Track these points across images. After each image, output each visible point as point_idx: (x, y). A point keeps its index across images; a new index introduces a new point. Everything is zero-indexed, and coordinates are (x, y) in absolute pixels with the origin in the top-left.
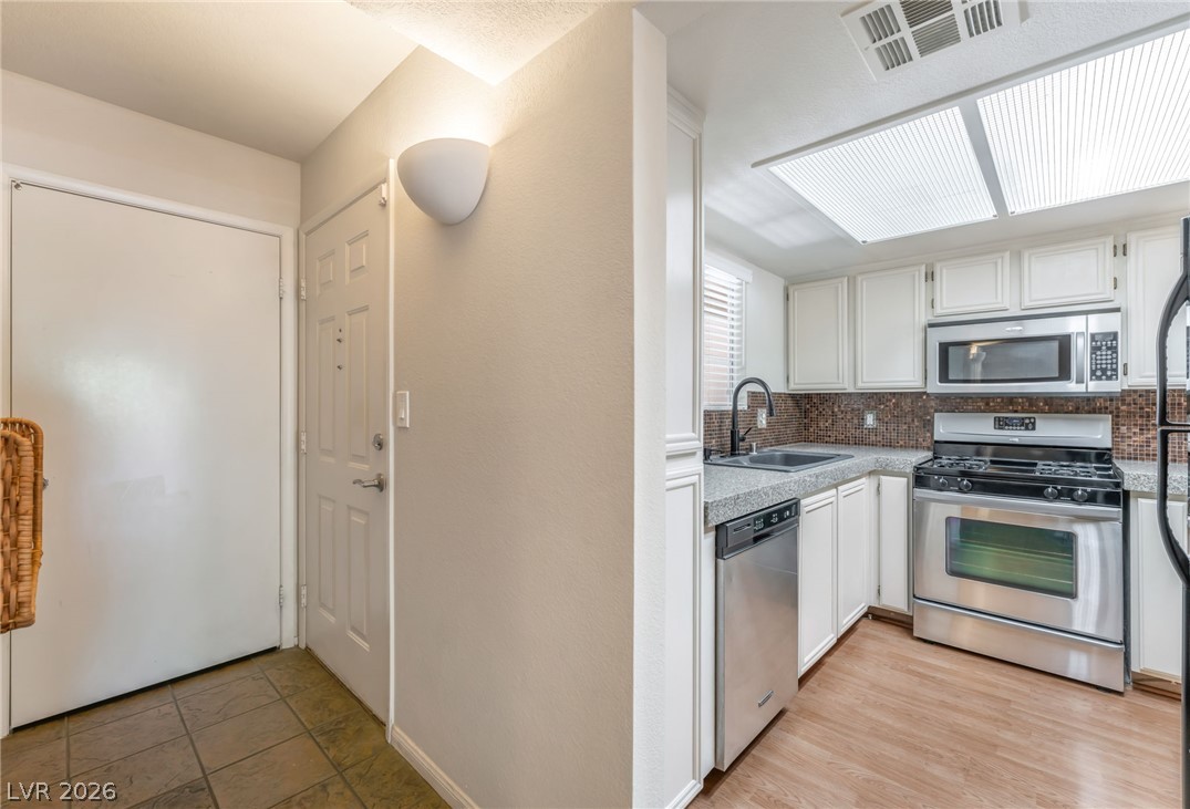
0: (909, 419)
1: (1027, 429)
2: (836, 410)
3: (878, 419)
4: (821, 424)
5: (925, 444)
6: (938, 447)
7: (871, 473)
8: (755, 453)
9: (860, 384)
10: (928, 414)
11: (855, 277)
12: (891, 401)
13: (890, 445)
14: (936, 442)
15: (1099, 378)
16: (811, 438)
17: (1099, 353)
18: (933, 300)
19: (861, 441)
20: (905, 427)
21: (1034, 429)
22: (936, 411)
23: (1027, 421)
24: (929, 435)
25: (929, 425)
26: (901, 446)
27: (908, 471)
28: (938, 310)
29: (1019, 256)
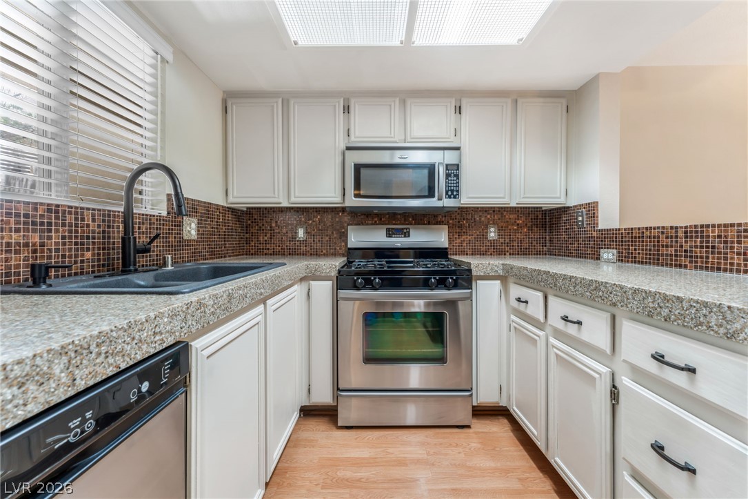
0: (330, 232)
1: (405, 237)
2: (274, 225)
3: (307, 233)
4: (261, 238)
5: (341, 252)
6: (351, 252)
7: (302, 280)
8: (170, 268)
9: (293, 199)
10: (343, 227)
11: (288, 101)
12: (317, 217)
13: (316, 254)
14: (349, 249)
15: (450, 197)
16: (252, 251)
17: (450, 179)
18: (349, 130)
19: (294, 251)
20: (327, 238)
21: (409, 236)
22: (348, 225)
23: (405, 231)
24: (343, 244)
25: (344, 236)
26: (324, 254)
27: (333, 274)
28: (352, 138)
29: (403, 103)
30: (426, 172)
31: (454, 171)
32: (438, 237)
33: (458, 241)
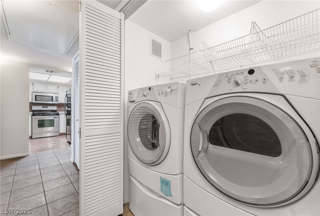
1: (47, 108)
14: (33, 110)
15: (56, 102)
22: (32, 105)
27: (31, 114)
28: (34, 90)
29: (47, 85)
30: (51, 97)
31: (57, 98)
32: (55, 108)
33: (59, 109)
